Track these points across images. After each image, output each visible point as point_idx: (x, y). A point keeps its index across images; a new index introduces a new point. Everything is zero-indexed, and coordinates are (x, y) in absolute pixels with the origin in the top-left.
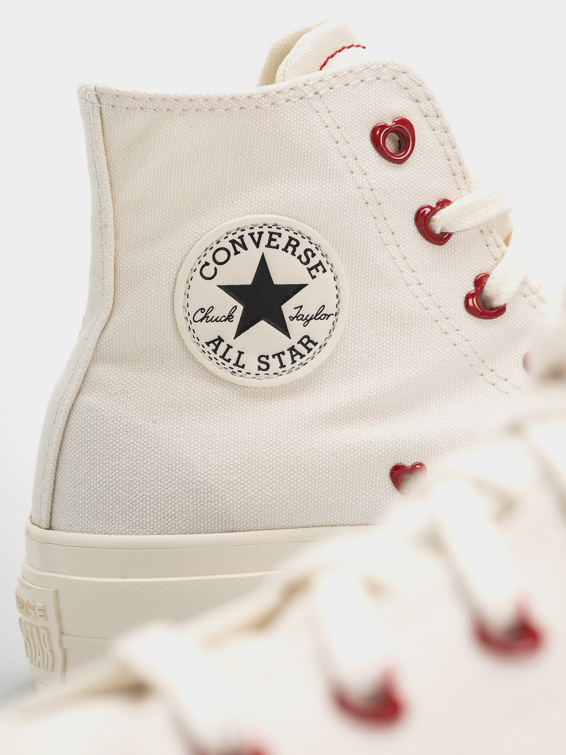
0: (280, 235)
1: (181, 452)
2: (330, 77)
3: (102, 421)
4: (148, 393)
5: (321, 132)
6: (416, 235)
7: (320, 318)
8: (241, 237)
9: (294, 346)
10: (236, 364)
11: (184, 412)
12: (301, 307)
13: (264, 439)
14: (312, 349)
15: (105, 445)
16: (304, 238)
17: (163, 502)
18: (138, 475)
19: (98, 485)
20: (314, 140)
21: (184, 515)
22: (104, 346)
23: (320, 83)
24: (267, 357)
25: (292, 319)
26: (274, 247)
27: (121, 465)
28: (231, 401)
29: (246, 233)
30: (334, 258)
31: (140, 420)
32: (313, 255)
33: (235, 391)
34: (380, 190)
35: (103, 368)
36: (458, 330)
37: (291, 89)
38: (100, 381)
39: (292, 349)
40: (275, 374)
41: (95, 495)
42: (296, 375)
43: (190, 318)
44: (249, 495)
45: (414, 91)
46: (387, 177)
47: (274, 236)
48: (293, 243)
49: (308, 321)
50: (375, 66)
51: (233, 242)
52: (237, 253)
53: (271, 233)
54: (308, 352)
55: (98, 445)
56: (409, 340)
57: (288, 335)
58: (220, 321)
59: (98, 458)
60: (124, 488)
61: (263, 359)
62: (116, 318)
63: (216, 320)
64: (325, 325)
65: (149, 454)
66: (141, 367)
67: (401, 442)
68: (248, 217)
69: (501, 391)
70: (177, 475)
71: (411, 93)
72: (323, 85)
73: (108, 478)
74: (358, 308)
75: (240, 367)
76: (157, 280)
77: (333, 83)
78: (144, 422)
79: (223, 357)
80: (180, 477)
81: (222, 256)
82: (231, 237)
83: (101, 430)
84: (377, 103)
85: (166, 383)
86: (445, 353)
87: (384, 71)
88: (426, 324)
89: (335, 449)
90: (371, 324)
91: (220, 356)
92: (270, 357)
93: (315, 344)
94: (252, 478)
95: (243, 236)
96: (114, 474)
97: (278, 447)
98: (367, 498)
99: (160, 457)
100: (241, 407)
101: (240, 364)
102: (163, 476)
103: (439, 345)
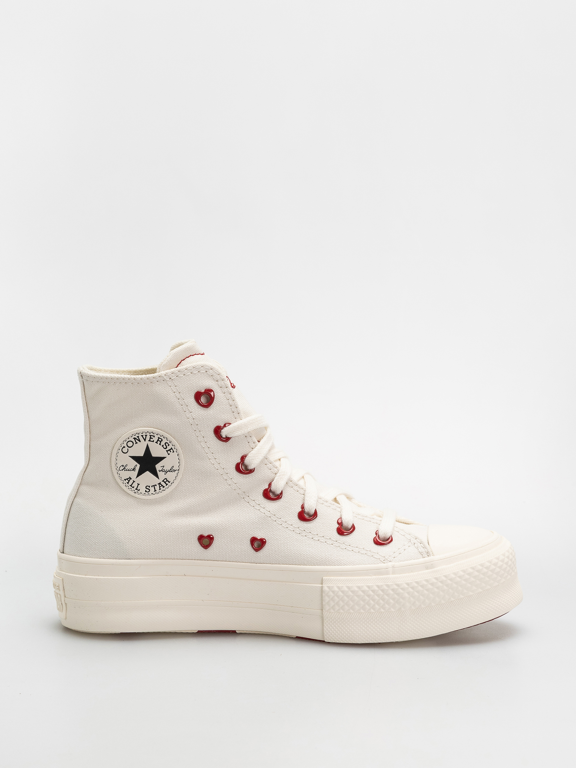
0: (154, 436)
1: (111, 525)
2: (177, 372)
3: (82, 510)
4: (100, 499)
5: (171, 395)
6: (214, 438)
7: (171, 471)
8: (138, 437)
9: (160, 483)
10: (136, 489)
11: (114, 508)
12: (164, 466)
13: (145, 521)
14: (168, 484)
15: (82, 520)
16: (164, 438)
17: (102, 545)
18: (93, 533)
19: (79, 536)
20: (168, 398)
21: (110, 551)
22: (85, 478)
23: (172, 374)
24: (149, 487)
25: (160, 471)
26: (152, 441)
27: (87, 529)
28: (134, 504)
29: (140, 435)
30: (178, 446)
31: (96, 510)
32: (169, 445)
33: (136, 500)
34: (197, 419)
35: (84, 487)
36: (231, 479)
37: (159, 377)
38: (83, 493)
39: (160, 484)
40: (152, 494)
41: (77, 540)
42: (160, 495)
43: (118, 469)
44: (137, 544)
45: (216, 377)
46: (201, 413)
47: (152, 437)
48: (160, 440)
49: (167, 472)
50: (198, 367)
51: (135, 439)
52: (136, 443)
53: (151, 436)
54: (166, 486)
55: (80, 520)
56: (209, 482)
57: (158, 478)
58: (130, 470)
59: (79, 525)
60: (88, 538)
61: (148, 487)
62: (89, 467)
63: (128, 470)
64: (174, 474)
65: (98, 525)
66: (99, 488)
67: (203, 526)
68: (141, 429)
69: (251, 505)
70: (108, 534)
71: (214, 378)
72: (173, 375)
73: (82, 534)
74: (188, 468)
75: (138, 490)
76: (105, 452)
77: (178, 374)
78: (98, 511)
79: (131, 486)
80: (109, 535)
81: (130, 444)
82: (134, 437)
83: (81, 514)
84: (198, 382)
85: (108, 495)
86: (225, 488)
87: (202, 369)
88: (217, 476)
89: (174, 527)
90: (193, 475)
91: (130, 485)
92: (151, 487)
93: (169, 482)
94: (138, 537)
95: (139, 436)
96: (84, 532)
97: (150, 525)
98: (188, 548)
99: (102, 526)
100: (138, 507)
101: (138, 489)
102: (103, 534)
103: (222, 485)
